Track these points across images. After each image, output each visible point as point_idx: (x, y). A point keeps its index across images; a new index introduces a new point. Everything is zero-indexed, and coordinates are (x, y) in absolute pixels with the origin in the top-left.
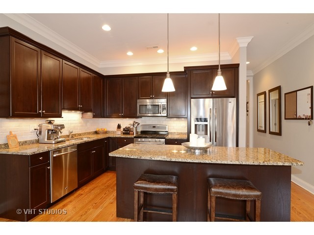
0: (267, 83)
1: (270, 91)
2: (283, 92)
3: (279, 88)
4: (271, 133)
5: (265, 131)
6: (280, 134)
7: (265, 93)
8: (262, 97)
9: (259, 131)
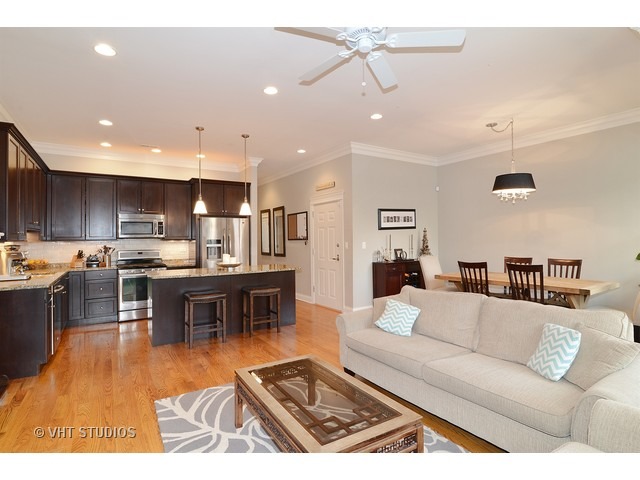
0: (272, 200)
1: (275, 210)
2: (287, 213)
3: (282, 208)
4: (276, 255)
5: (269, 254)
6: (284, 255)
7: (269, 211)
8: (266, 215)
9: (263, 254)
